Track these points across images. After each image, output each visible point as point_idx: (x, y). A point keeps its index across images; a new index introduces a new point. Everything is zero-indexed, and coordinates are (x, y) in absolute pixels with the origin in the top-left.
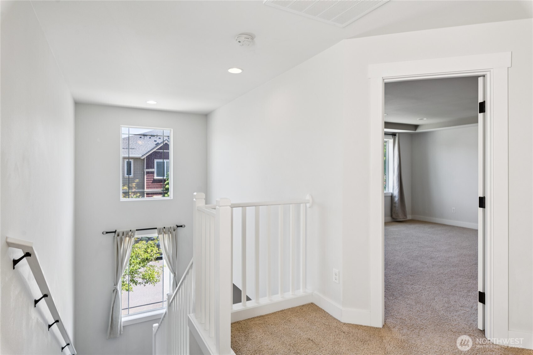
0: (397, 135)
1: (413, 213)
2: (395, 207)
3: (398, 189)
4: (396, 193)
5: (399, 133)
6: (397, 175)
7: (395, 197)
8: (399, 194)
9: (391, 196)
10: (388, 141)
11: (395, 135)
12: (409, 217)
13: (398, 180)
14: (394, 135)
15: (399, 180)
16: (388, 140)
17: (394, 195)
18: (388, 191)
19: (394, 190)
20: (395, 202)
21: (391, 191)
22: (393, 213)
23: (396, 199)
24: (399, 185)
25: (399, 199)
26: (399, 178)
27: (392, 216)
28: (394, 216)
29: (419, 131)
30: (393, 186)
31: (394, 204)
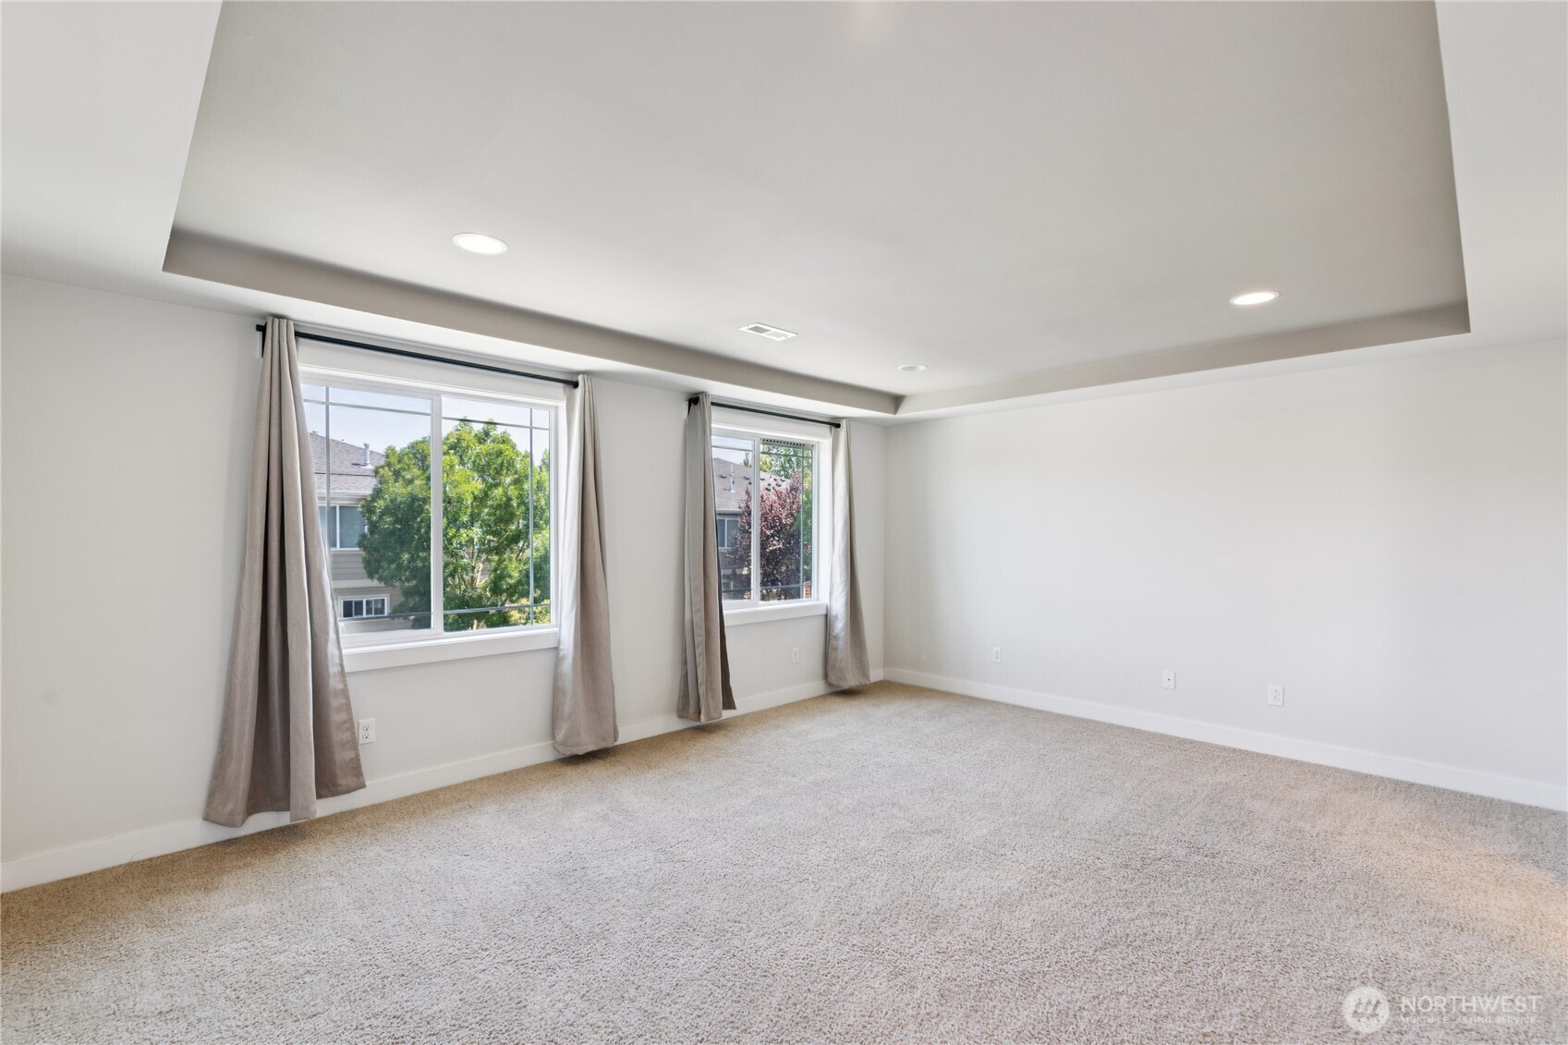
0: (843, 424)
1: (889, 659)
2: (836, 649)
3: (844, 593)
4: (839, 607)
5: (849, 419)
6: (841, 549)
7: (836, 617)
8: (846, 610)
9: (826, 615)
10: (818, 443)
11: (838, 426)
12: (876, 674)
13: (843, 566)
14: (835, 424)
15: (847, 566)
16: (818, 440)
17: (834, 613)
18: (818, 600)
19: (834, 596)
20: (834, 634)
21: (824, 600)
22: (829, 668)
23: (840, 625)
24: (846, 581)
25: (846, 625)
26: (847, 558)
27: (826, 676)
28: (832, 678)
29: (905, 413)
30: (832, 585)
31: (833, 642)
